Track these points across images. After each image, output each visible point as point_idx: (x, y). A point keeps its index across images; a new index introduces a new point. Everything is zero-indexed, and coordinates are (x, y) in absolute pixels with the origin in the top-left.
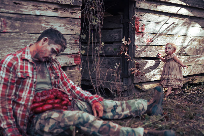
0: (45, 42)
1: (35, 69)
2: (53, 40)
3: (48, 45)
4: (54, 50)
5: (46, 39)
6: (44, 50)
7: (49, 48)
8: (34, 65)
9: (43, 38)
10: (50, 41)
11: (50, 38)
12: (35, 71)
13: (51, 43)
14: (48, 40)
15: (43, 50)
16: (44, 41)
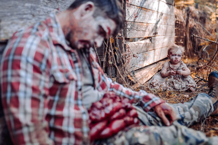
0: (88, 11)
1: (76, 62)
2: (103, 10)
3: (92, 18)
4: (103, 29)
5: (90, 6)
6: (84, 26)
7: (94, 25)
8: (73, 54)
9: (85, 3)
10: (96, 10)
11: (97, 4)
12: (77, 65)
13: (98, 15)
14: (94, 8)
15: (82, 28)
16: (87, 9)
